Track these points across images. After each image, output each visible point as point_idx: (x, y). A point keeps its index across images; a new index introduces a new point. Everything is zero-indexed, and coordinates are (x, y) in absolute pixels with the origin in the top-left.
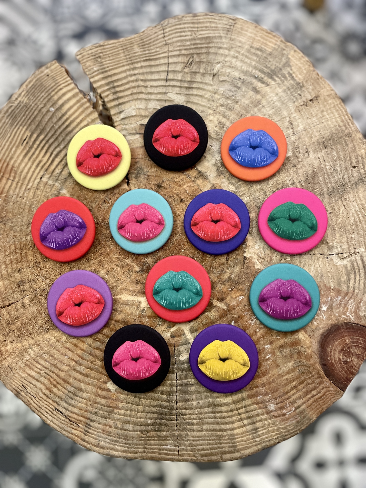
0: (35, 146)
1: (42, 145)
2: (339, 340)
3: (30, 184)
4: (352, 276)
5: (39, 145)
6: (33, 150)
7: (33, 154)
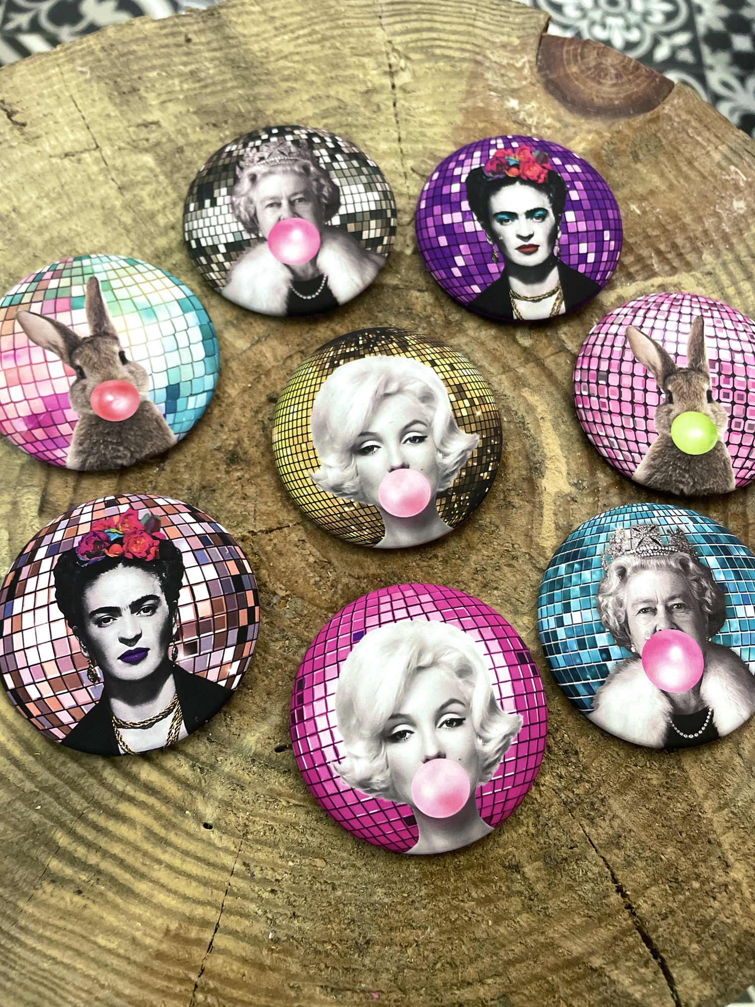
0: (93, 859)
1: (90, 835)
2: (577, 83)
3: (228, 861)
4: (438, 51)
5: (89, 845)
6: (106, 865)
7: (121, 863)
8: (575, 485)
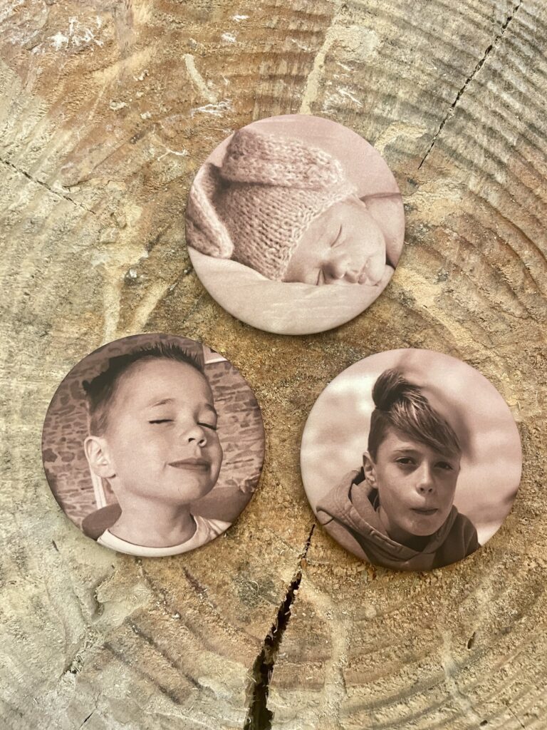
3: (514, 724)
8: (439, 280)
